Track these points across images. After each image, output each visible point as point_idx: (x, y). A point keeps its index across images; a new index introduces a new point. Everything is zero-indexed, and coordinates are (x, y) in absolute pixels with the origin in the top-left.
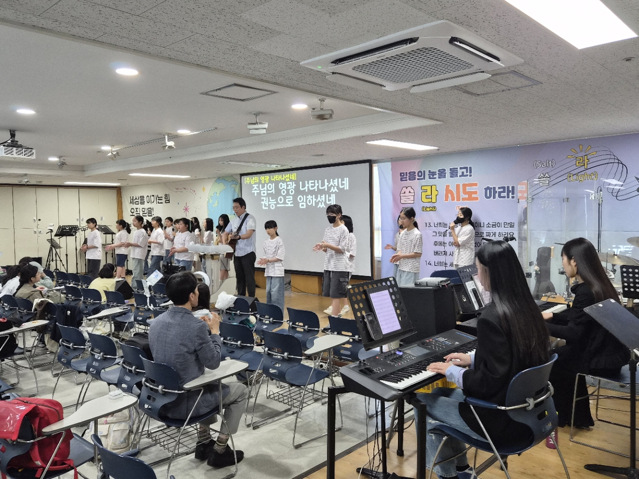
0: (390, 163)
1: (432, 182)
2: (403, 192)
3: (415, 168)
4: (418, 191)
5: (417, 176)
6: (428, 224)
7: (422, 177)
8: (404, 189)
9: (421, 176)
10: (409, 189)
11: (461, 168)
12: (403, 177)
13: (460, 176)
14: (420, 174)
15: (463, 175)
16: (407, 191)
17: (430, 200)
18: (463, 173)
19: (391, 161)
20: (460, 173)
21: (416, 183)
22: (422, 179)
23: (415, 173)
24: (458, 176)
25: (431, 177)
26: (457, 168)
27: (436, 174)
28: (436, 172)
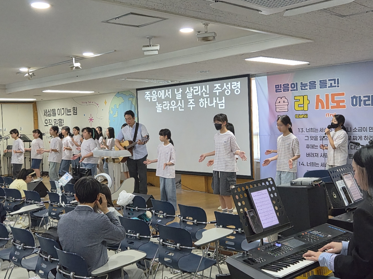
0: (266, 77)
1: (304, 92)
2: (278, 101)
3: (289, 80)
4: (291, 100)
5: (290, 87)
6: (301, 130)
7: (295, 88)
9: (294, 87)
10: (283, 99)
11: (329, 80)
12: (278, 88)
13: (329, 87)
14: (293, 86)
15: (331, 86)
16: (282, 101)
17: (302, 108)
18: (331, 84)
19: (267, 75)
20: (328, 85)
21: (290, 94)
22: (295, 90)
23: (288, 85)
24: (327, 87)
25: (303, 88)
26: (326, 80)
27: (307, 86)
28: (307, 84)
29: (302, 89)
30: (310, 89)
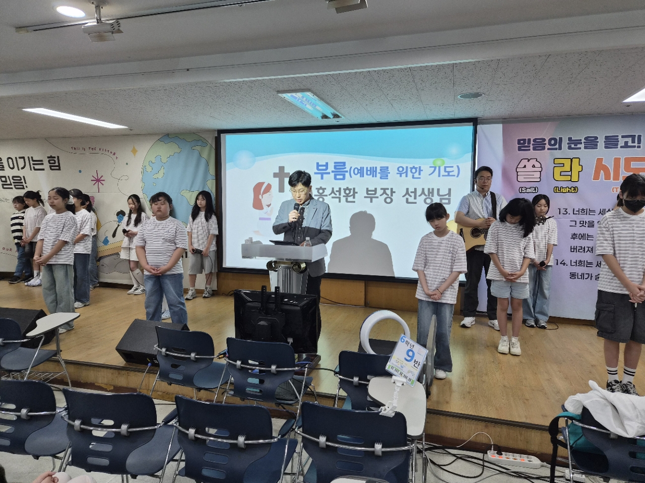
0: (500, 126)
1: (572, 153)
2: (522, 165)
3: (546, 132)
4: (548, 164)
5: (547, 144)
6: (563, 211)
7: (557, 146)
8: (524, 162)
9: (555, 144)
10: (533, 162)
11: (623, 137)
12: (523, 145)
13: (621, 147)
14: (553, 142)
15: (626, 146)
16: (529, 165)
17: (569, 178)
18: (626, 143)
19: (503, 123)
20: (621, 142)
21: (546, 156)
22: (556, 149)
23: (544, 140)
24: (619, 146)
25: (573, 146)
26: (618, 136)
27: (581, 143)
28: (581, 140)
29: (570, 148)
30: (585, 148)
